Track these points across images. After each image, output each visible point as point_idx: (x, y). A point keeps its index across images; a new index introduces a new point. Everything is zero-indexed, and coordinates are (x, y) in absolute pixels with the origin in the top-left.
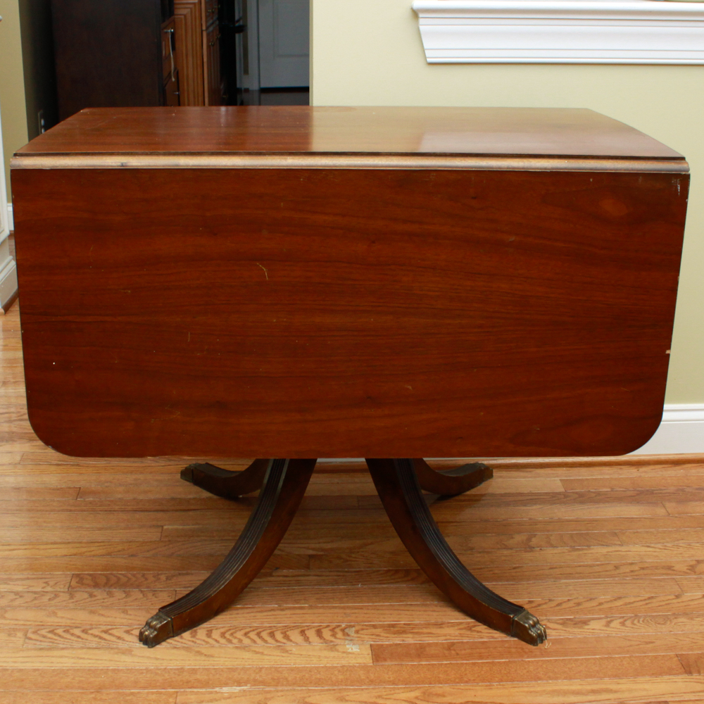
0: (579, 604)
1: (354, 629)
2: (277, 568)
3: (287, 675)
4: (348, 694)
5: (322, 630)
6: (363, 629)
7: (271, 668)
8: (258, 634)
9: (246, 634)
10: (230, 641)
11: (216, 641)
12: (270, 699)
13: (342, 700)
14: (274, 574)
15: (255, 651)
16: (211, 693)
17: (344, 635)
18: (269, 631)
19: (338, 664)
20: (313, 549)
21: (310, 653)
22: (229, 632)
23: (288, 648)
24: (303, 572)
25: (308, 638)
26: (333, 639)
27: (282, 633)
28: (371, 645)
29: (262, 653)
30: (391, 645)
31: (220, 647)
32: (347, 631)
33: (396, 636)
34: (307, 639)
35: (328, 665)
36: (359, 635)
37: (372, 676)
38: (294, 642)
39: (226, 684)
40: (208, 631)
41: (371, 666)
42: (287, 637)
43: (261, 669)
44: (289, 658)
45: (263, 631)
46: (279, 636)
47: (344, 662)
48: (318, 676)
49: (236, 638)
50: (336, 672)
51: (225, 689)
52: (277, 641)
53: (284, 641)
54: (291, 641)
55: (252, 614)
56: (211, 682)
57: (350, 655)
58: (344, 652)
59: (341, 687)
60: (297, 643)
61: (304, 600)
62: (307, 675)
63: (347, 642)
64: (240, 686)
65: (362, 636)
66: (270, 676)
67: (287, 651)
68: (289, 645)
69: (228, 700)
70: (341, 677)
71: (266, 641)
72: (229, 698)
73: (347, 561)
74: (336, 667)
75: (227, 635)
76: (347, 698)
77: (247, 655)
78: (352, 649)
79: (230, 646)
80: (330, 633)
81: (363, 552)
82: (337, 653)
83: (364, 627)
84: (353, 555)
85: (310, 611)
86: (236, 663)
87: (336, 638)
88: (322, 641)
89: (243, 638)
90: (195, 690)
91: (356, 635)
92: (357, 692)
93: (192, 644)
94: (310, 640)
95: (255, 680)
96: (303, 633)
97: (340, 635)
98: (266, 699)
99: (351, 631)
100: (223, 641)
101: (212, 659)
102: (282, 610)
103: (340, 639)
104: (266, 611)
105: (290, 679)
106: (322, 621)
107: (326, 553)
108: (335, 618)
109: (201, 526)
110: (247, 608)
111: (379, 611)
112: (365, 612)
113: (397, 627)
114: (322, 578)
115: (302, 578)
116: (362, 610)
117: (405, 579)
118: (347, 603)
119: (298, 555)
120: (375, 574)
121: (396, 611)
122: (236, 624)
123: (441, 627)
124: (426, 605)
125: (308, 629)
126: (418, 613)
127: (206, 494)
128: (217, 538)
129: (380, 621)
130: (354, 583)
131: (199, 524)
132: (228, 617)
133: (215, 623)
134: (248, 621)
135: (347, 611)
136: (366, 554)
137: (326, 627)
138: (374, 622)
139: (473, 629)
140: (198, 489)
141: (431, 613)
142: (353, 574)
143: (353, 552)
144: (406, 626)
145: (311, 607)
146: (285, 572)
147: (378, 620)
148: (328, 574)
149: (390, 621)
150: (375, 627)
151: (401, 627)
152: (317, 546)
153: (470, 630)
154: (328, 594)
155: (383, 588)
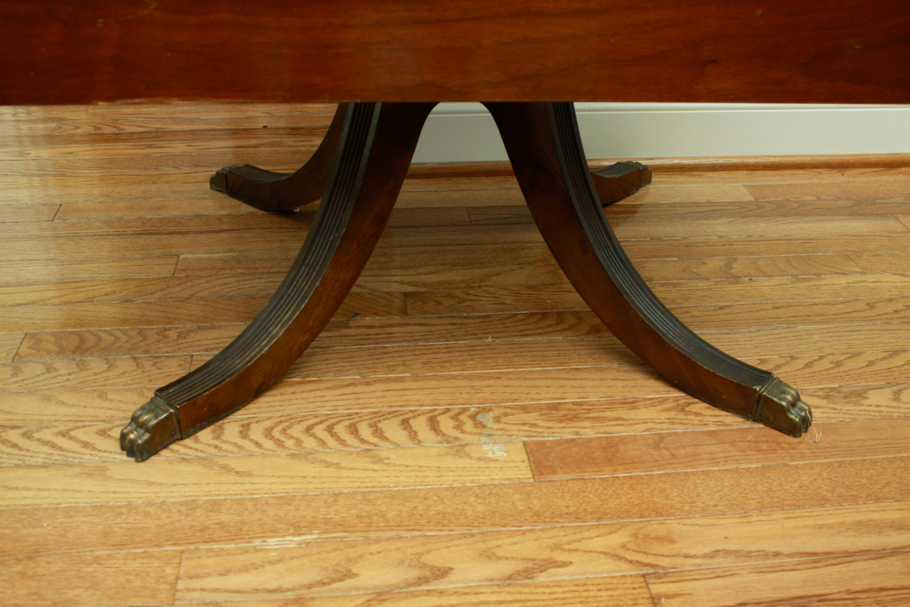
0: (838, 364)
1: (491, 414)
2: (356, 315)
3: (384, 508)
4: (500, 542)
5: (439, 418)
6: (506, 415)
7: (355, 493)
8: (330, 429)
9: (308, 430)
10: (280, 444)
11: (257, 444)
12: (356, 560)
13: (489, 558)
14: (351, 324)
15: (325, 462)
16: (246, 551)
17: (476, 426)
18: (347, 423)
19: (472, 481)
20: (409, 284)
21: (423, 463)
22: (280, 427)
23: (383, 454)
24: (397, 319)
25: (415, 433)
26: (457, 434)
27: (371, 426)
28: (525, 444)
29: (338, 466)
30: (559, 443)
31: (264, 456)
32: (479, 418)
33: (563, 425)
34: (413, 436)
35: (456, 485)
36: (501, 426)
37: (537, 504)
38: (392, 443)
39: (274, 532)
40: (243, 426)
41: (531, 484)
42: (378, 433)
43: (337, 496)
44: (386, 474)
45: (338, 423)
46: (365, 431)
47: (483, 478)
48: (441, 508)
49: (291, 437)
50: (472, 499)
51: (272, 542)
52: (362, 441)
53: (375, 440)
54: (387, 439)
55: (319, 393)
56: (246, 528)
57: (492, 464)
58: (479, 459)
59: (484, 529)
60: (398, 445)
61: (403, 365)
62: (420, 507)
63: (483, 439)
64: (299, 535)
65: (508, 427)
66: (354, 511)
67: (381, 460)
68: (384, 450)
69: (277, 566)
70: (481, 508)
71: (343, 442)
72: (279, 561)
73: (466, 300)
74: (470, 488)
75: (276, 433)
76: (499, 552)
77: (311, 470)
78: (493, 453)
79: (283, 452)
80: (452, 423)
81: (486, 286)
82: (468, 461)
83: (508, 411)
84: (473, 292)
85: (414, 385)
86: (292, 486)
87: (463, 432)
88: (439, 438)
89: (303, 437)
90: (215, 546)
91: (496, 426)
92: (515, 539)
93: (214, 451)
94: (420, 437)
95: (327, 521)
96: (405, 423)
97: (469, 426)
98: (348, 559)
99: (488, 419)
100: (268, 444)
101: (248, 479)
102: (368, 384)
103: (470, 433)
104: (341, 387)
105: (390, 515)
106: (436, 402)
107: (430, 289)
108: (458, 395)
109: (236, 254)
110: (310, 382)
111: (528, 382)
112: (506, 383)
113: (562, 410)
114: (428, 328)
115: (396, 329)
116: (500, 381)
117: (560, 327)
118: (474, 368)
119: (387, 293)
120: (510, 320)
121: (555, 382)
122: (290, 412)
123: (634, 408)
124: (601, 370)
125: (414, 417)
126: (591, 383)
127: (246, 209)
128: (261, 270)
129: (533, 400)
130: (480, 336)
131: (234, 251)
132: (278, 398)
133: (255, 411)
134: (311, 405)
135: (476, 383)
136: (492, 290)
137: (444, 413)
138: (523, 401)
139: (687, 409)
140: (234, 202)
141: (612, 383)
142: (477, 321)
143: (473, 288)
144: (577, 407)
145: (415, 378)
146: (369, 320)
147: (528, 396)
148: (437, 321)
149: (549, 399)
150: (525, 409)
151: (569, 409)
152: (416, 278)
153: (683, 410)
154: (440, 355)
155: (527, 342)
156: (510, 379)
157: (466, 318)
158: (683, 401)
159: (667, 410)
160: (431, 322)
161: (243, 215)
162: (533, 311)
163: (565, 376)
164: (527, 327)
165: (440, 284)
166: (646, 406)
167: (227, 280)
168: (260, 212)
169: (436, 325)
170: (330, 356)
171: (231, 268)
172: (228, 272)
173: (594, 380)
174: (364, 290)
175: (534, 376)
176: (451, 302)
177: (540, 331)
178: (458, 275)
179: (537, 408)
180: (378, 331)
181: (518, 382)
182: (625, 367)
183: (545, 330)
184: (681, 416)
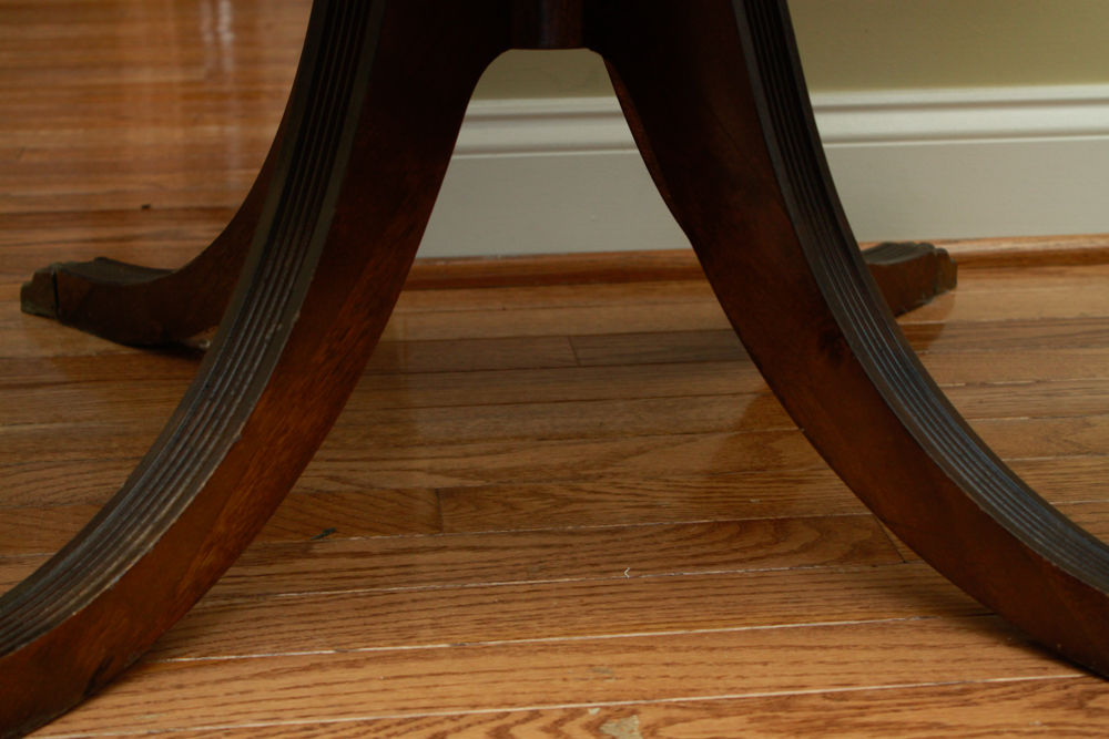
1: (635, 721)
2: (328, 532)
5: (514, 731)
6: (670, 722)
14: (317, 549)
20: (447, 473)
24: (421, 539)
32: (608, 728)
55: (239, 686)
61: (433, 626)
73: (571, 501)
81: (615, 475)
83: (675, 713)
84: (587, 486)
85: (458, 665)
99: (627, 729)
102: (352, 665)
104: (290, 672)
106: (510, 698)
107: (493, 482)
108: (558, 683)
109: (69, 425)
110: (217, 664)
111: (716, 655)
112: (668, 657)
113: (801, 709)
114: (487, 555)
115: (420, 558)
116: (653, 655)
117: (783, 548)
118: (594, 629)
119: (398, 491)
120: (671, 536)
121: (781, 653)
122: (169, 725)
123: (966, 703)
124: (883, 628)
125: (458, 730)
126: (864, 655)
127: (94, 345)
128: (120, 454)
129: (731, 690)
130: (604, 567)
131: (64, 421)
132: (140, 698)
133: (86, 724)
134: (219, 711)
135: (600, 659)
136: (628, 482)
137: (526, 720)
138: (707, 693)
139: (1092, 704)
140: (72, 333)
141: (912, 654)
142: (597, 539)
143: (586, 478)
144: (834, 704)
145: (460, 651)
146: (356, 542)
147: (720, 683)
148: (508, 541)
149: (769, 688)
150: (713, 709)
151: (814, 708)
152: (463, 463)
153: (1081, 706)
154: (515, 606)
155: (712, 578)
156: (676, 649)
157: (572, 533)
158: (1080, 688)
159: (1045, 706)
160: (494, 542)
161: (87, 357)
162: (721, 519)
163: (802, 641)
164: (708, 549)
165: (513, 472)
166: (993, 699)
167: (45, 473)
168: (126, 351)
169: (506, 548)
170: (268, 612)
171: (55, 451)
172: (49, 457)
173: (867, 648)
174: (347, 487)
175: (732, 643)
176: (537, 504)
177: (738, 556)
178: (554, 456)
179: (742, 708)
180: (378, 561)
181: (694, 656)
182: (937, 622)
183: (750, 554)
184: (1080, 718)
